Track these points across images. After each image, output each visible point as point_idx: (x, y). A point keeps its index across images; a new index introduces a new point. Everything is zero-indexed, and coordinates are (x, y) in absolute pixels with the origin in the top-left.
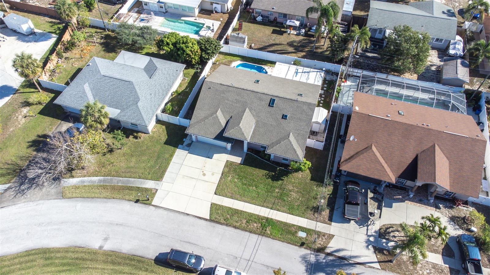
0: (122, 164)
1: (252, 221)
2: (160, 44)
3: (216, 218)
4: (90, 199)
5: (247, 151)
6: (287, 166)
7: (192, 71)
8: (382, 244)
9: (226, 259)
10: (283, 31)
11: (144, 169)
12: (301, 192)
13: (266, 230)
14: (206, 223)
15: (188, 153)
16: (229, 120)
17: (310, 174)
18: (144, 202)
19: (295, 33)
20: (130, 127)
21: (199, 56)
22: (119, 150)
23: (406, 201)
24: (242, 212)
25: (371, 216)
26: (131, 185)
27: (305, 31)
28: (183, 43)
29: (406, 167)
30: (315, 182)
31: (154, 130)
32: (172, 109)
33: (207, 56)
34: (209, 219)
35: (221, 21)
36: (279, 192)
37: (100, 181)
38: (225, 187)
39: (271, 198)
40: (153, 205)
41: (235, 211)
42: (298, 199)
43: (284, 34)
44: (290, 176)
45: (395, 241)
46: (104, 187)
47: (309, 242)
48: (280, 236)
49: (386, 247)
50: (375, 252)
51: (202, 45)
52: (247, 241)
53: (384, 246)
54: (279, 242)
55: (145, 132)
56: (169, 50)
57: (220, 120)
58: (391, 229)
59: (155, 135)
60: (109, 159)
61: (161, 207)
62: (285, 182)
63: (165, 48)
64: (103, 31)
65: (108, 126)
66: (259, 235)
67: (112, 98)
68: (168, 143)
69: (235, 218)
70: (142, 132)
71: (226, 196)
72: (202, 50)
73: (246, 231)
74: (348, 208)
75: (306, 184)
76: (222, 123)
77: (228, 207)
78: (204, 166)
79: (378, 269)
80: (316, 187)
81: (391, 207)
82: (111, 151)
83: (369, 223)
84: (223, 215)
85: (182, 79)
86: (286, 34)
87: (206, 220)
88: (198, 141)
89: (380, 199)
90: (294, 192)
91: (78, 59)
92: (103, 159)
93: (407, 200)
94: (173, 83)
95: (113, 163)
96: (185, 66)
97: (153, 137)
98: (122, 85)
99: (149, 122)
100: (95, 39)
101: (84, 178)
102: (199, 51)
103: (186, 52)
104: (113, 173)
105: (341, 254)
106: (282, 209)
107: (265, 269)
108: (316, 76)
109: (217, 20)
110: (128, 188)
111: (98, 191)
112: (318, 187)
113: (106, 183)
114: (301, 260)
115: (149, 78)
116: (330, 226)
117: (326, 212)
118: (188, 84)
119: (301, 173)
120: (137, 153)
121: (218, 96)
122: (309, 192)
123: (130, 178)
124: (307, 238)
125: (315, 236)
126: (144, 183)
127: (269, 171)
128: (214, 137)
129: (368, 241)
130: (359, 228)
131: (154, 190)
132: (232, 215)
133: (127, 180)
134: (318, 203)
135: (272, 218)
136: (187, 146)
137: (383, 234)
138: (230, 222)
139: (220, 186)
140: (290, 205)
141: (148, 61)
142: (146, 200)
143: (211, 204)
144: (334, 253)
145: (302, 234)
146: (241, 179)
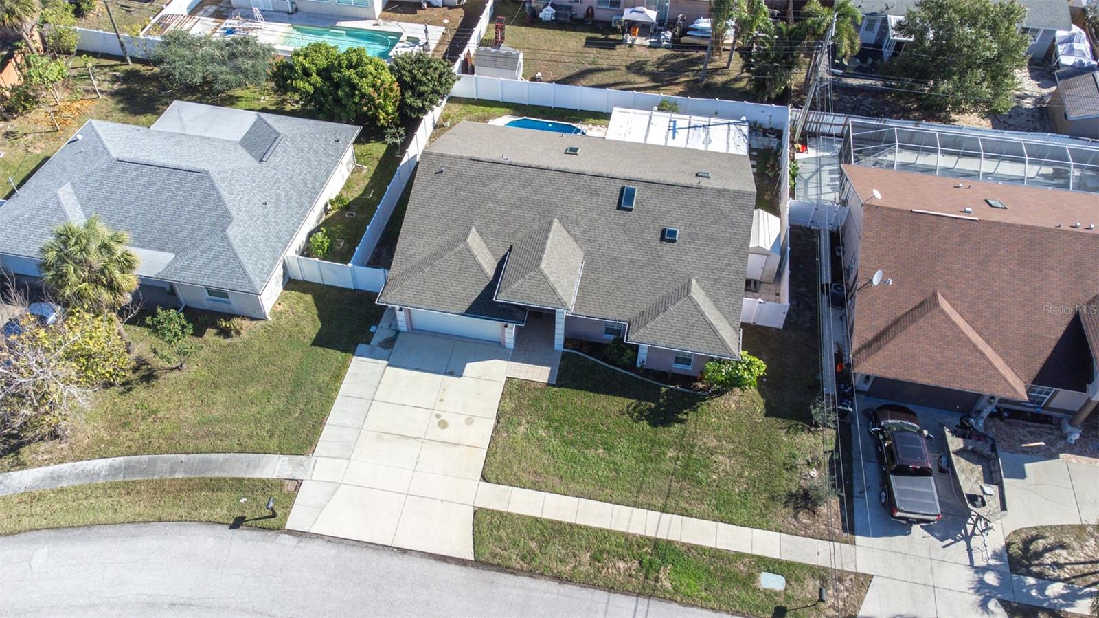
0: (187, 414)
1: (608, 553)
2: (284, 76)
3: (495, 556)
4: (81, 531)
5: (565, 347)
6: (687, 380)
7: (377, 149)
8: (1028, 592)
10: (616, 40)
11: (256, 423)
12: (743, 453)
13: (656, 580)
14: (463, 574)
15: (389, 365)
16: (505, 256)
17: (761, 399)
18: (259, 523)
19: (647, 43)
20: (205, 302)
21: (397, 104)
22: (175, 374)
23: (1062, 455)
24: (576, 530)
25: (975, 506)
26: (216, 475)
27: (674, 35)
28: (350, 66)
29: (1051, 350)
30: (780, 420)
31: (280, 308)
32: (330, 247)
33: (418, 101)
34: (473, 559)
35: (445, 25)
36: (678, 458)
37: (115, 469)
38: (511, 455)
39: (656, 478)
40: (290, 532)
41: (552, 528)
42: (741, 475)
43: (618, 47)
44: (704, 407)
45: (1065, 580)
46: (129, 489)
47: (800, 604)
48: (704, 594)
49: (1044, 601)
51: (403, 72)
53: (1034, 597)
54: (704, 612)
55: (253, 315)
56: (311, 89)
57: (478, 258)
58: (1040, 544)
59: (283, 322)
60: (142, 403)
61: (318, 536)
62: (692, 428)
63: (300, 84)
64: (119, 63)
65: (135, 295)
66: (638, 595)
67: (147, 221)
68: (323, 340)
69: (556, 549)
70: (243, 317)
71: (519, 484)
72: (404, 85)
73: (596, 587)
74: (900, 487)
75: (754, 426)
76: (485, 266)
77: (530, 517)
78: (441, 400)
80: (787, 433)
81: (1021, 475)
82: (149, 377)
83: (970, 528)
84: (515, 545)
85: (351, 167)
86: (623, 46)
87: (463, 562)
88: (414, 330)
89: (987, 451)
90: (722, 454)
91: (43, 136)
92: (124, 404)
93: (1063, 452)
94: (328, 173)
95: (155, 412)
96: (358, 130)
97: (275, 327)
98: (177, 183)
99: (265, 282)
100: (95, 83)
101: (61, 465)
102: (395, 86)
103: (360, 90)
104: (156, 443)
106: (697, 508)
108: (729, 133)
109: (434, 23)
110: (206, 484)
111: (106, 502)
112: (791, 435)
113: (133, 473)
115: (256, 163)
116: (853, 547)
117: (830, 507)
118: (371, 181)
119: (735, 398)
120: (231, 378)
121: (464, 191)
122: (769, 451)
123: (212, 452)
124: (789, 591)
125: (811, 583)
126: (258, 465)
127: (638, 399)
128: (464, 310)
129: (981, 587)
130: (944, 547)
131: (291, 482)
132: (545, 542)
133: (203, 458)
134: (802, 481)
135: (669, 538)
136: (382, 347)
137: (1020, 560)
138: (540, 564)
139: (495, 453)
140: (717, 495)
141: (252, 123)
142: (265, 518)
143: (475, 513)
145: (771, 582)
146: (556, 429)
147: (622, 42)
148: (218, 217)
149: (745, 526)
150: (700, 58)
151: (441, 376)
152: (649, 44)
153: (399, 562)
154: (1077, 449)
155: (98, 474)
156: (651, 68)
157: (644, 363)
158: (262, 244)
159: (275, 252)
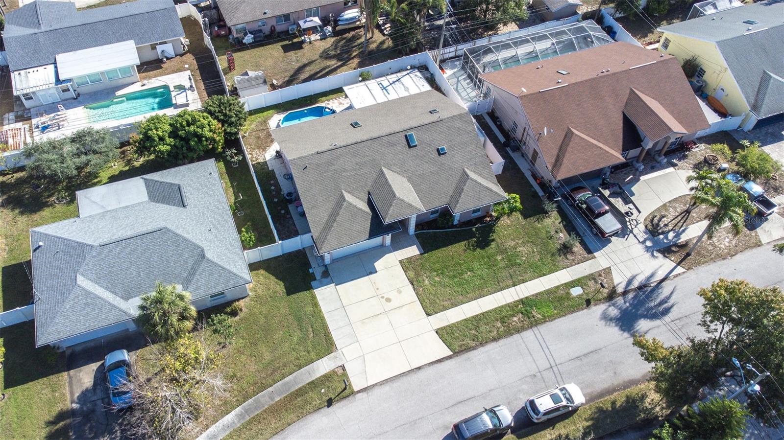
0: (253, 367)
1: (506, 317)
2: (146, 145)
3: (461, 346)
5: (417, 231)
6: (480, 219)
8: (664, 242)
9: (525, 387)
10: (298, 42)
11: (294, 351)
13: (534, 317)
14: (454, 362)
15: (336, 285)
16: (369, 199)
17: (520, 215)
18: (341, 396)
21: (223, 135)
23: (641, 178)
24: (486, 314)
25: (628, 216)
26: (297, 388)
27: (332, 27)
29: (622, 134)
30: (532, 218)
32: (257, 236)
33: (233, 128)
34: (452, 353)
36: (504, 258)
38: (431, 297)
39: (501, 272)
40: (359, 392)
41: (475, 320)
42: (533, 252)
44: (497, 229)
45: (672, 230)
46: (258, 420)
47: (592, 294)
48: (555, 312)
49: (670, 242)
50: (665, 256)
52: (526, 346)
53: (666, 243)
54: (560, 319)
55: (243, 296)
57: (358, 206)
58: (656, 220)
59: (261, 292)
61: (374, 386)
62: (499, 241)
66: (531, 327)
68: (291, 290)
69: (483, 328)
70: (238, 300)
71: (446, 308)
73: (512, 334)
74: (601, 223)
75: (523, 226)
76: (363, 208)
77: (462, 320)
78: (378, 289)
79: (684, 272)
80: (539, 222)
81: (633, 194)
83: (629, 227)
84: (466, 336)
86: (306, 44)
87: (449, 358)
89: (619, 190)
90: (520, 247)
93: (640, 176)
94: (223, 195)
96: (214, 160)
97: (258, 296)
99: (249, 274)
101: (208, 431)
102: (220, 125)
105: (636, 284)
106: (527, 277)
107: (578, 363)
108: (413, 80)
109: (179, 70)
111: (252, 433)
112: (541, 222)
114: (604, 323)
115: (182, 209)
116: (596, 259)
117: (577, 247)
119: (506, 217)
120: (259, 335)
121: (325, 173)
122: (537, 234)
123: (284, 378)
124: (586, 291)
125: (591, 283)
126: (315, 370)
127: (467, 240)
128: (367, 237)
129: (648, 249)
130: (626, 240)
131: (338, 369)
132: (477, 328)
133: (282, 383)
134: (559, 241)
135: (526, 296)
136: (325, 278)
137: (653, 230)
138: (482, 338)
139: (424, 300)
140: (531, 266)
141: (144, 185)
142: (342, 392)
143: (437, 332)
144: (630, 288)
145: (576, 291)
146: (442, 273)
147: (303, 42)
148: (192, 251)
149: (550, 273)
150: (353, 37)
151: (367, 277)
152: (319, 38)
153: (421, 374)
154: (645, 173)
155: (234, 422)
156: (333, 53)
157: (459, 221)
158: (229, 254)
159: (238, 254)
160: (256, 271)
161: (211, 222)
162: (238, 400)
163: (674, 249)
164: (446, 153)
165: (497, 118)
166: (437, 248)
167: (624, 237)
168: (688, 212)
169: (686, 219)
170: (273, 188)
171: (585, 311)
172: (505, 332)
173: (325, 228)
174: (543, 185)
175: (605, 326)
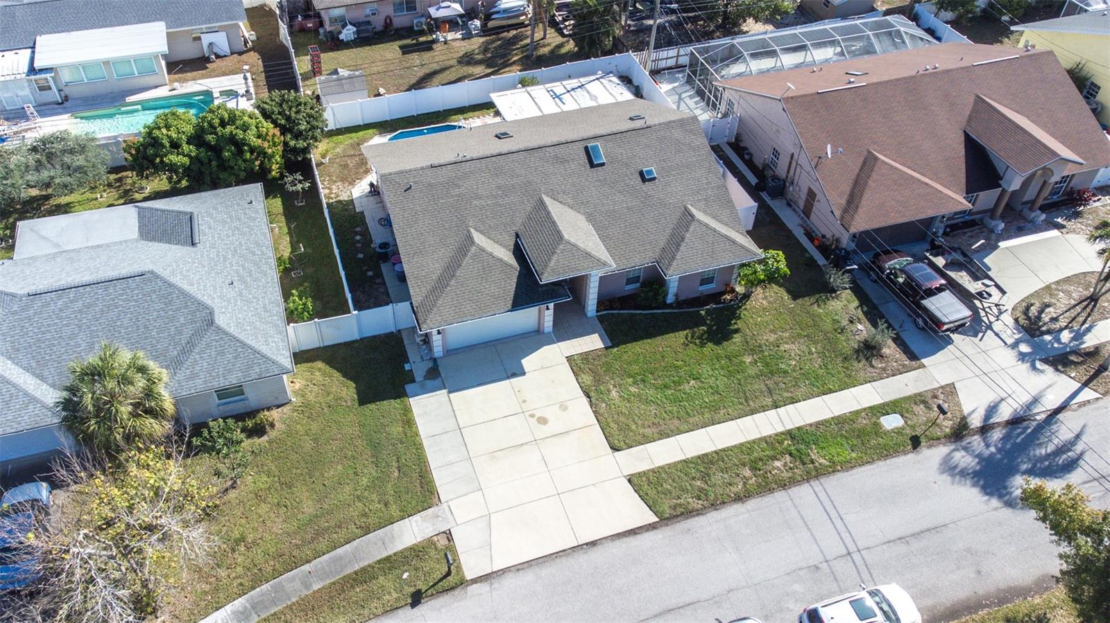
0: (278, 525)
3: (674, 508)
5: (597, 311)
6: (715, 297)
7: (275, 205)
8: (1052, 346)
9: (796, 587)
11: (360, 500)
13: (813, 463)
15: (450, 392)
16: (517, 244)
17: (782, 290)
18: (439, 587)
19: (459, 36)
21: (282, 151)
23: (1000, 244)
26: (357, 568)
27: (481, 22)
30: (807, 299)
31: (298, 386)
32: (317, 304)
33: (301, 141)
34: (657, 519)
35: (246, 71)
36: (756, 361)
38: (622, 419)
39: (751, 384)
40: (474, 581)
41: (703, 462)
42: (810, 353)
43: (435, 46)
44: (744, 313)
45: (1066, 327)
47: (922, 428)
48: (854, 455)
49: (1065, 347)
50: (1057, 370)
52: (799, 512)
53: (1057, 348)
54: (863, 468)
55: (278, 402)
57: (495, 254)
58: (1033, 311)
59: (313, 397)
61: (504, 571)
62: (748, 333)
66: (808, 480)
68: (366, 397)
69: (718, 478)
70: (269, 409)
71: (647, 440)
73: (771, 491)
74: (937, 306)
75: (791, 311)
76: (504, 258)
77: (679, 462)
78: (524, 401)
79: (1098, 399)
80: (819, 306)
83: (985, 319)
84: (685, 490)
87: (651, 527)
88: (448, 352)
89: (961, 258)
90: (786, 343)
93: (998, 241)
96: (262, 188)
97: (306, 405)
98: (122, 294)
105: (1005, 413)
107: (901, 548)
108: (604, 86)
110: (354, 580)
112: (823, 306)
114: (949, 478)
115: (190, 249)
116: (925, 369)
117: (889, 347)
119: (761, 296)
120: (298, 471)
121: (442, 198)
122: (816, 324)
123: (335, 548)
124: (909, 422)
125: (919, 409)
126: (393, 537)
127: (690, 328)
128: (510, 305)
129: (1022, 357)
130: (981, 340)
131: (439, 537)
132: (705, 477)
133: (330, 558)
134: (857, 337)
135: (797, 425)
136: (431, 379)
137: (1031, 326)
138: (716, 495)
139: (608, 424)
140: (806, 376)
141: (137, 217)
142: (441, 580)
143: (629, 481)
144: (992, 421)
145: (892, 422)
146: (643, 381)
147: (434, 41)
148: (193, 313)
149: (842, 390)
150: (515, 37)
151: (508, 381)
152: (461, 36)
153: (595, 555)
154: (1007, 236)
156: (479, 57)
157: (676, 295)
158: (258, 323)
159: (276, 326)
160: (309, 364)
161: (237, 272)
162: (241, 584)
163: (1073, 358)
164: (654, 179)
165: (745, 149)
166: (636, 339)
167: (976, 336)
168: (1094, 299)
169: (1092, 310)
170: (358, 238)
171: (911, 456)
172: (759, 486)
173: (434, 290)
174: (824, 249)
175: (953, 483)
